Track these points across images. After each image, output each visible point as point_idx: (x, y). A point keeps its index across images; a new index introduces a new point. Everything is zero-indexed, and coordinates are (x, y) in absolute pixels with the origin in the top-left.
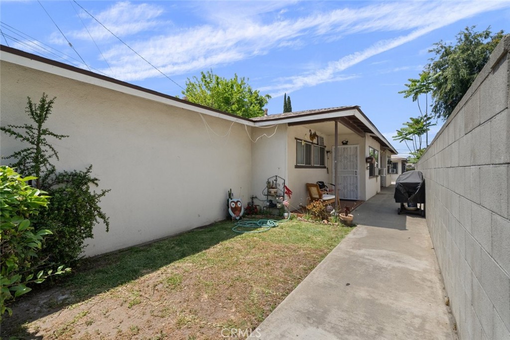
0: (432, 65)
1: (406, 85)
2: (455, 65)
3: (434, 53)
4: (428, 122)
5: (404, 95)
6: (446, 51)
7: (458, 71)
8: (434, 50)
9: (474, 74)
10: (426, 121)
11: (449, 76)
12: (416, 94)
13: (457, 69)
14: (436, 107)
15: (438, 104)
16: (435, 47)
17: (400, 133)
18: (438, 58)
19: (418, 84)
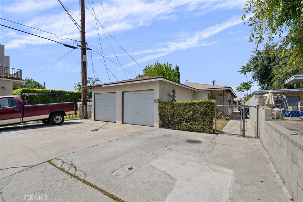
0: (252, 58)
1: (241, 68)
2: (262, 59)
3: (253, 53)
4: (251, 84)
5: (240, 72)
6: (258, 52)
7: (263, 62)
8: (253, 51)
9: (271, 63)
10: (250, 84)
11: (259, 64)
12: (245, 72)
13: (263, 61)
14: (254, 76)
15: (255, 75)
16: (254, 50)
17: (238, 89)
18: (255, 55)
19: (246, 68)
